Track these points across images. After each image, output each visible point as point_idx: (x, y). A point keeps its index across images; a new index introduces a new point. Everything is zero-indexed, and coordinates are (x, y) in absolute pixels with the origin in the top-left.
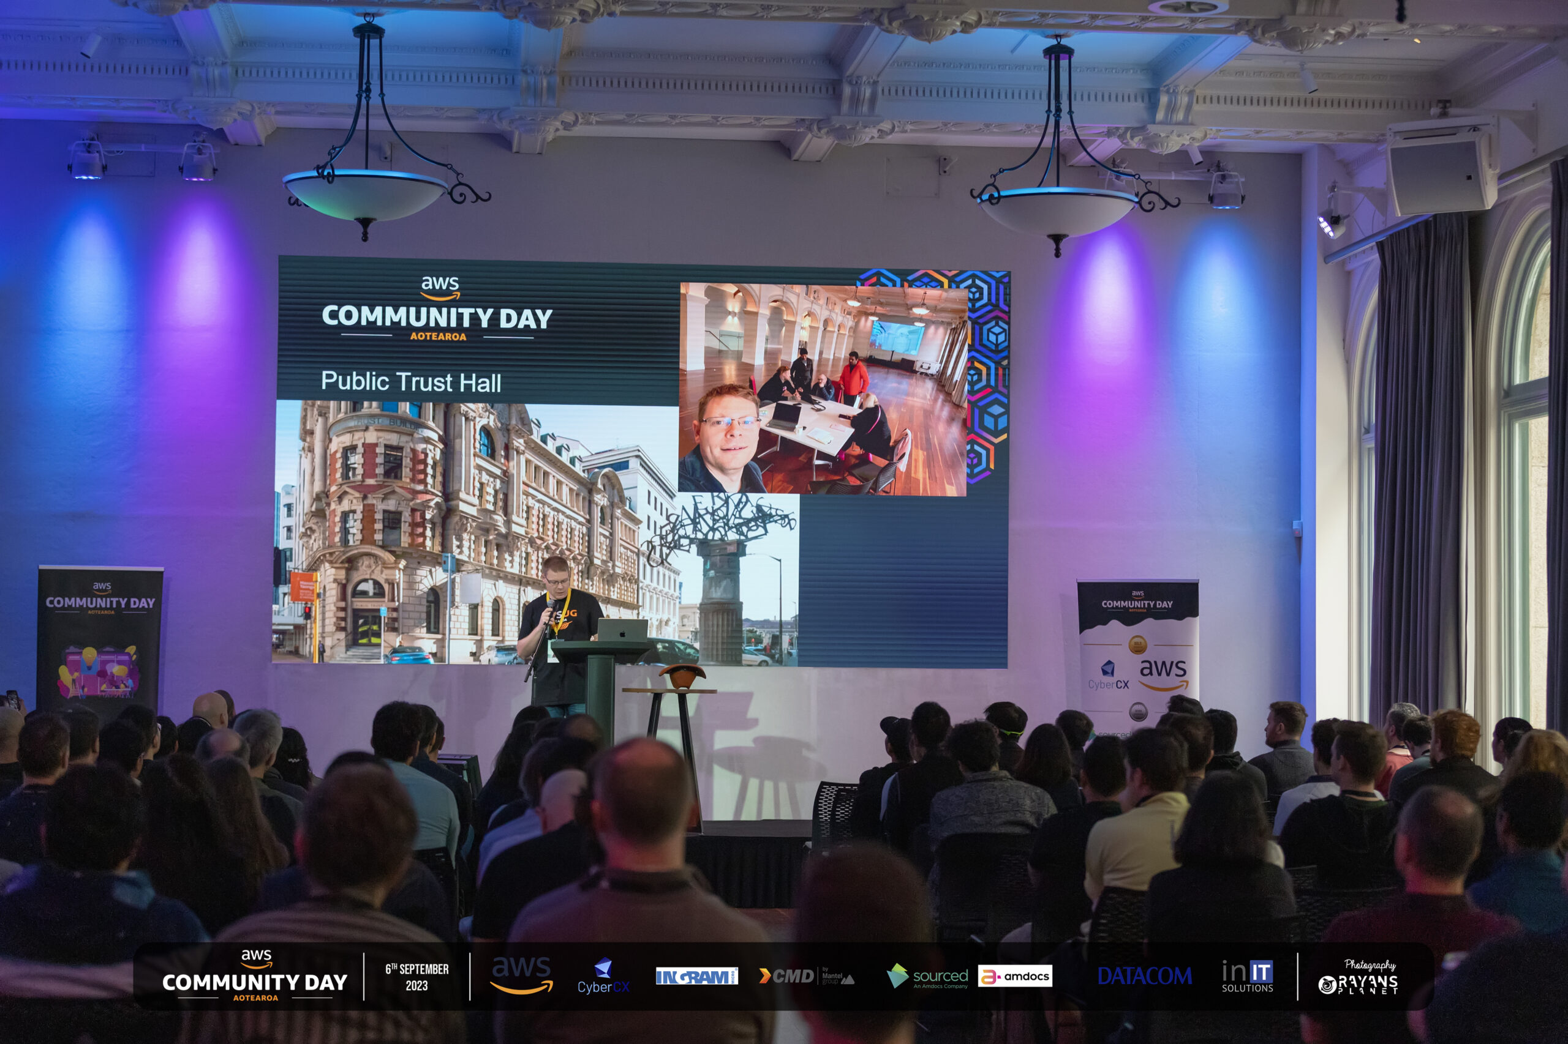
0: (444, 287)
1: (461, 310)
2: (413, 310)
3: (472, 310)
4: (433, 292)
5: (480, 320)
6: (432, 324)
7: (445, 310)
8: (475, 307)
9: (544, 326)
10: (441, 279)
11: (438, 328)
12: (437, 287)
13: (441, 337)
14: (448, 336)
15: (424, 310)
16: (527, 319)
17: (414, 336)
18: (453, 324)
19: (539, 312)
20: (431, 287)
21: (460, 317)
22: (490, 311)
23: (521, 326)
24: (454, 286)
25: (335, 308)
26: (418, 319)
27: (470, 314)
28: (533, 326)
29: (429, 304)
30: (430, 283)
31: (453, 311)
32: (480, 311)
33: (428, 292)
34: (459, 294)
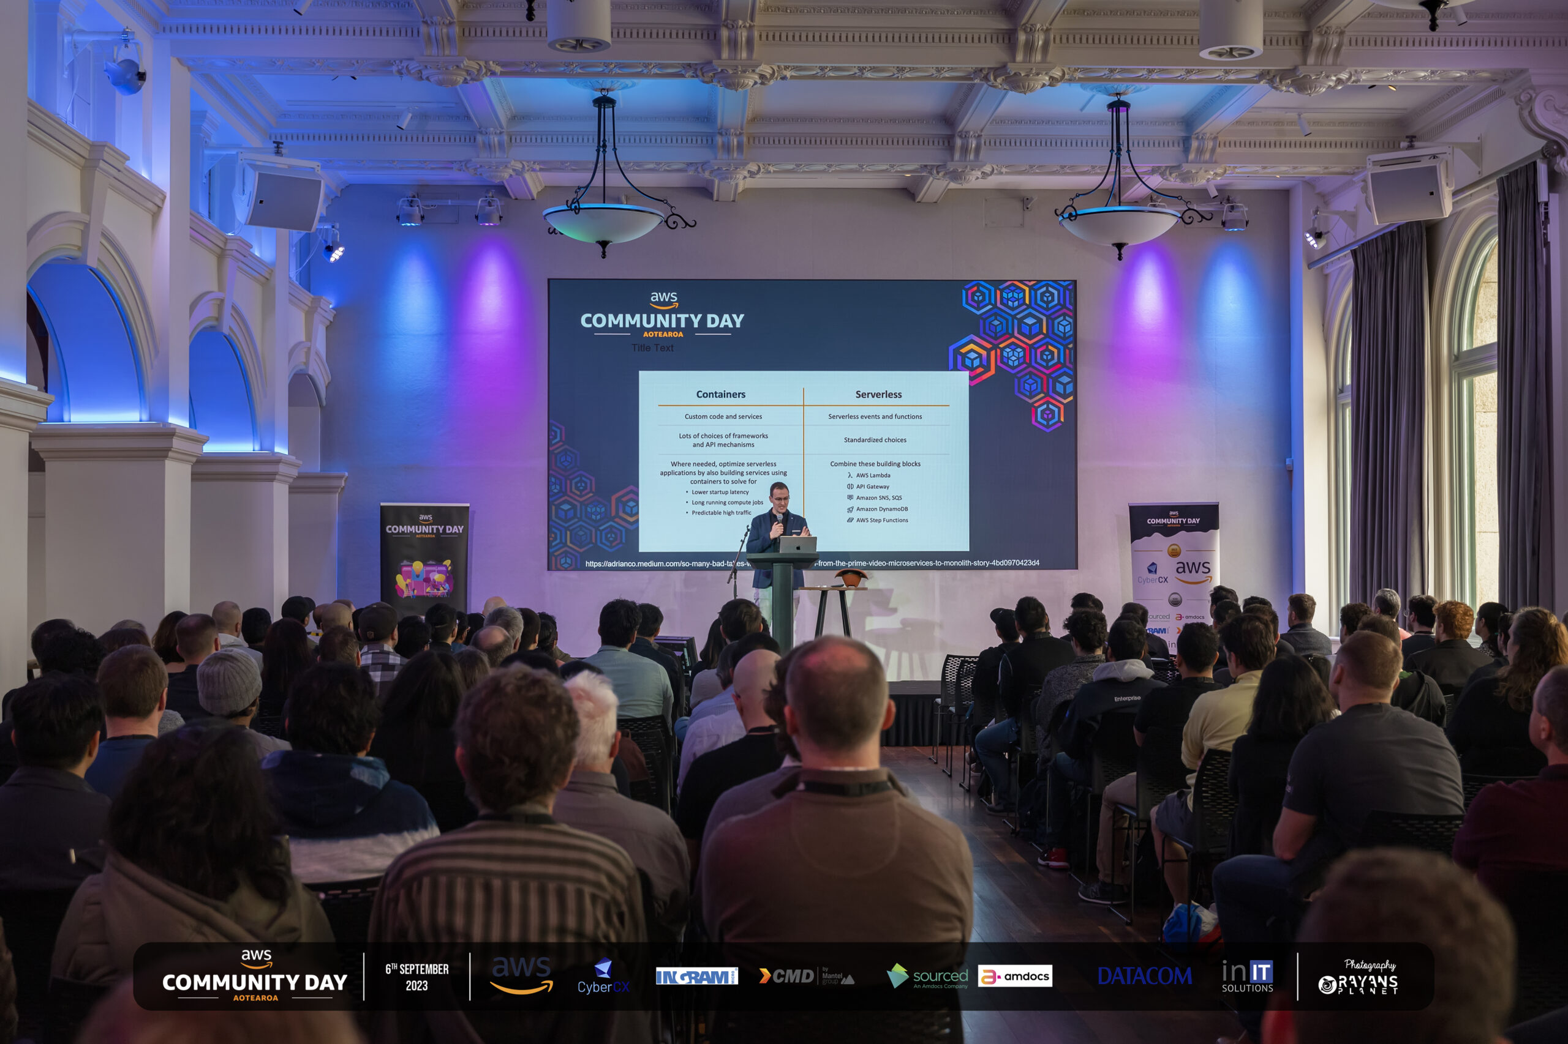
0: (667, 300)
1: (679, 316)
2: (645, 316)
3: (687, 316)
4: (659, 303)
5: (693, 323)
6: (659, 326)
7: (667, 316)
8: (689, 313)
9: (738, 325)
10: (664, 294)
11: (663, 329)
12: (662, 300)
13: (665, 334)
14: (670, 334)
15: (652, 316)
16: (726, 321)
17: (646, 334)
18: (674, 325)
19: (734, 316)
20: (657, 300)
21: (678, 320)
22: (700, 316)
23: (722, 326)
24: (674, 299)
25: (590, 315)
26: (649, 322)
27: (686, 318)
28: (731, 326)
29: (656, 312)
30: (657, 297)
31: (674, 316)
32: (692, 316)
33: (656, 303)
34: (677, 304)
